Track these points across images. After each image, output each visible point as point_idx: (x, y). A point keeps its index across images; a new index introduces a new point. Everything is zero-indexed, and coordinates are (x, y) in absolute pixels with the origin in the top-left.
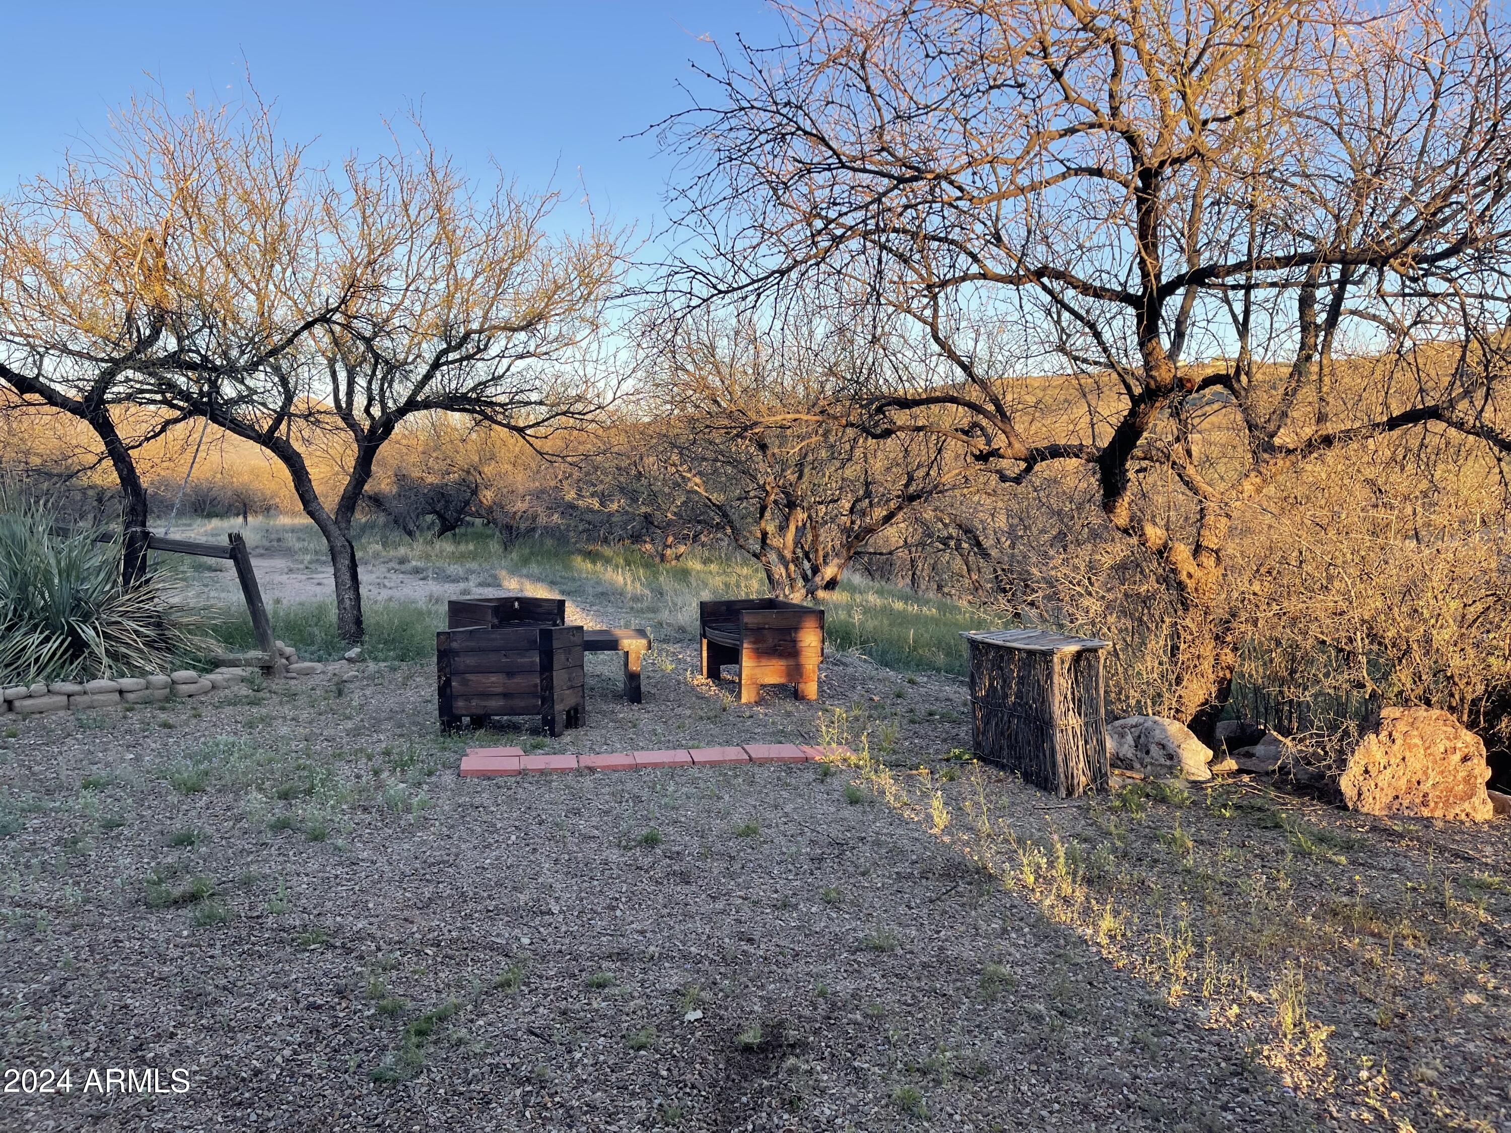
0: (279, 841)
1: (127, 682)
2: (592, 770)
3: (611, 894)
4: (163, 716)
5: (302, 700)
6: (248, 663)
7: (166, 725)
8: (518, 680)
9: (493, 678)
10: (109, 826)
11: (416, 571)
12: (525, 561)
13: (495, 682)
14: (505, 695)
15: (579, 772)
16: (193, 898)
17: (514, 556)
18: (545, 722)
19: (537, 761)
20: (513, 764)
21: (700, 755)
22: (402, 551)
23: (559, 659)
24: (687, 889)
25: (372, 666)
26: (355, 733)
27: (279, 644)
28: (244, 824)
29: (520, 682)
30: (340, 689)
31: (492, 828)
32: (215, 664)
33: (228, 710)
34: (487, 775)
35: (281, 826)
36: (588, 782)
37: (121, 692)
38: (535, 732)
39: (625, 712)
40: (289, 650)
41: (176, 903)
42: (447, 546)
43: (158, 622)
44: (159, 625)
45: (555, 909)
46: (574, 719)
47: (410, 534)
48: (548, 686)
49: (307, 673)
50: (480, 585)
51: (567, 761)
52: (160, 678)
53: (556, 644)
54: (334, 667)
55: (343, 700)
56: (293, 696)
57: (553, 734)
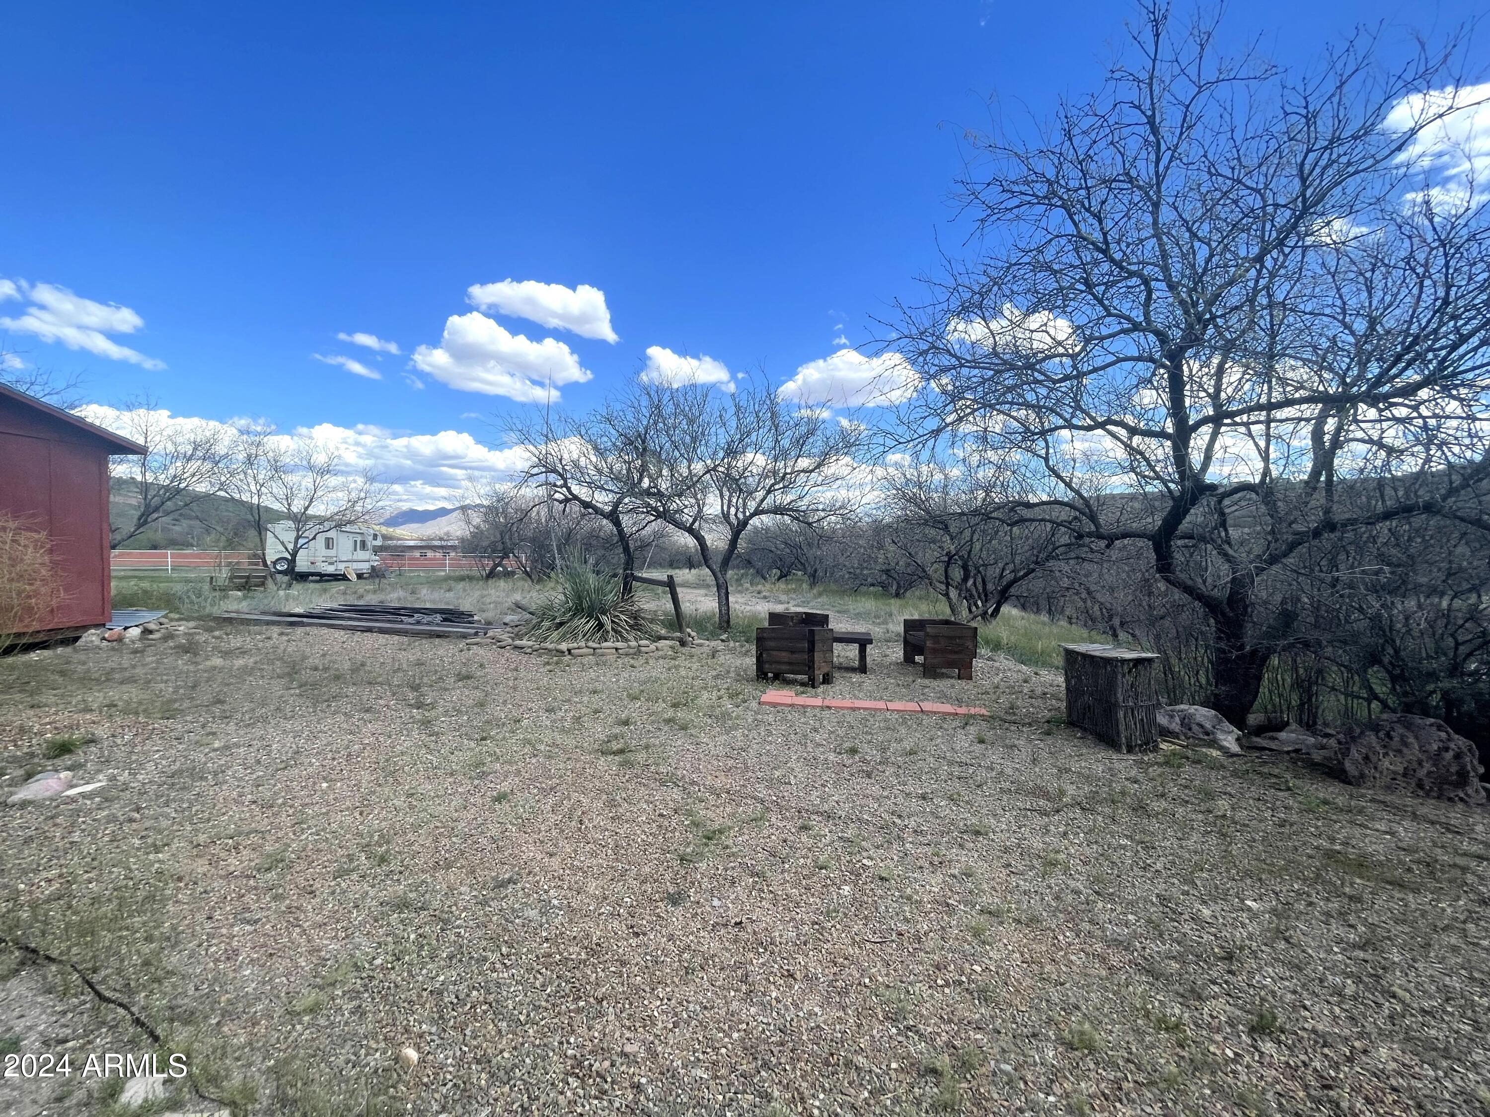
0: (666, 728)
1: (619, 645)
2: (829, 708)
3: (825, 778)
4: (632, 662)
5: (695, 659)
6: (673, 639)
7: (632, 666)
8: (796, 656)
9: (784, 654)
10: (596, 711)
11: (765, 597)
12: (820, 594)
13: (784, 656)
14: (790, 663)
15: (822, 708)
16: (621, 751)
17: (815, 591)
18: (810, 679)
19: (801, 700)
20: (789, 701)
21: (891, 706)
22: (760, 587)
23: (818, 646)
24: (868, 781)
25: (732, 644)
26: (716, 677)
27: (689, 630)
28: (653, 718)
29: (797, 657)
30: (714, 654)
31: (770, 733)
32: (660, 638)
33: (661, 661)
34: (774, 705)
35: (668, 721)
36: (826, 713)
37: (617, 649)
38: (803, 684)
39: (856, 678)
40: (693, 634)
41: (615, 753)
42: (782, 585)
43: (635, 616)
44: (635, 618)
45: (793, 782)
46: (827, 680)
47: (765, 578)
48: (812, 660)
49: (701, 645)
50: (795, 606)
51: (818, 702)
52: (633, 644)
53: (817, 638)
54: (713, 643)
55: (715, 660)
56: (692, 656)
57: (813, 687)
